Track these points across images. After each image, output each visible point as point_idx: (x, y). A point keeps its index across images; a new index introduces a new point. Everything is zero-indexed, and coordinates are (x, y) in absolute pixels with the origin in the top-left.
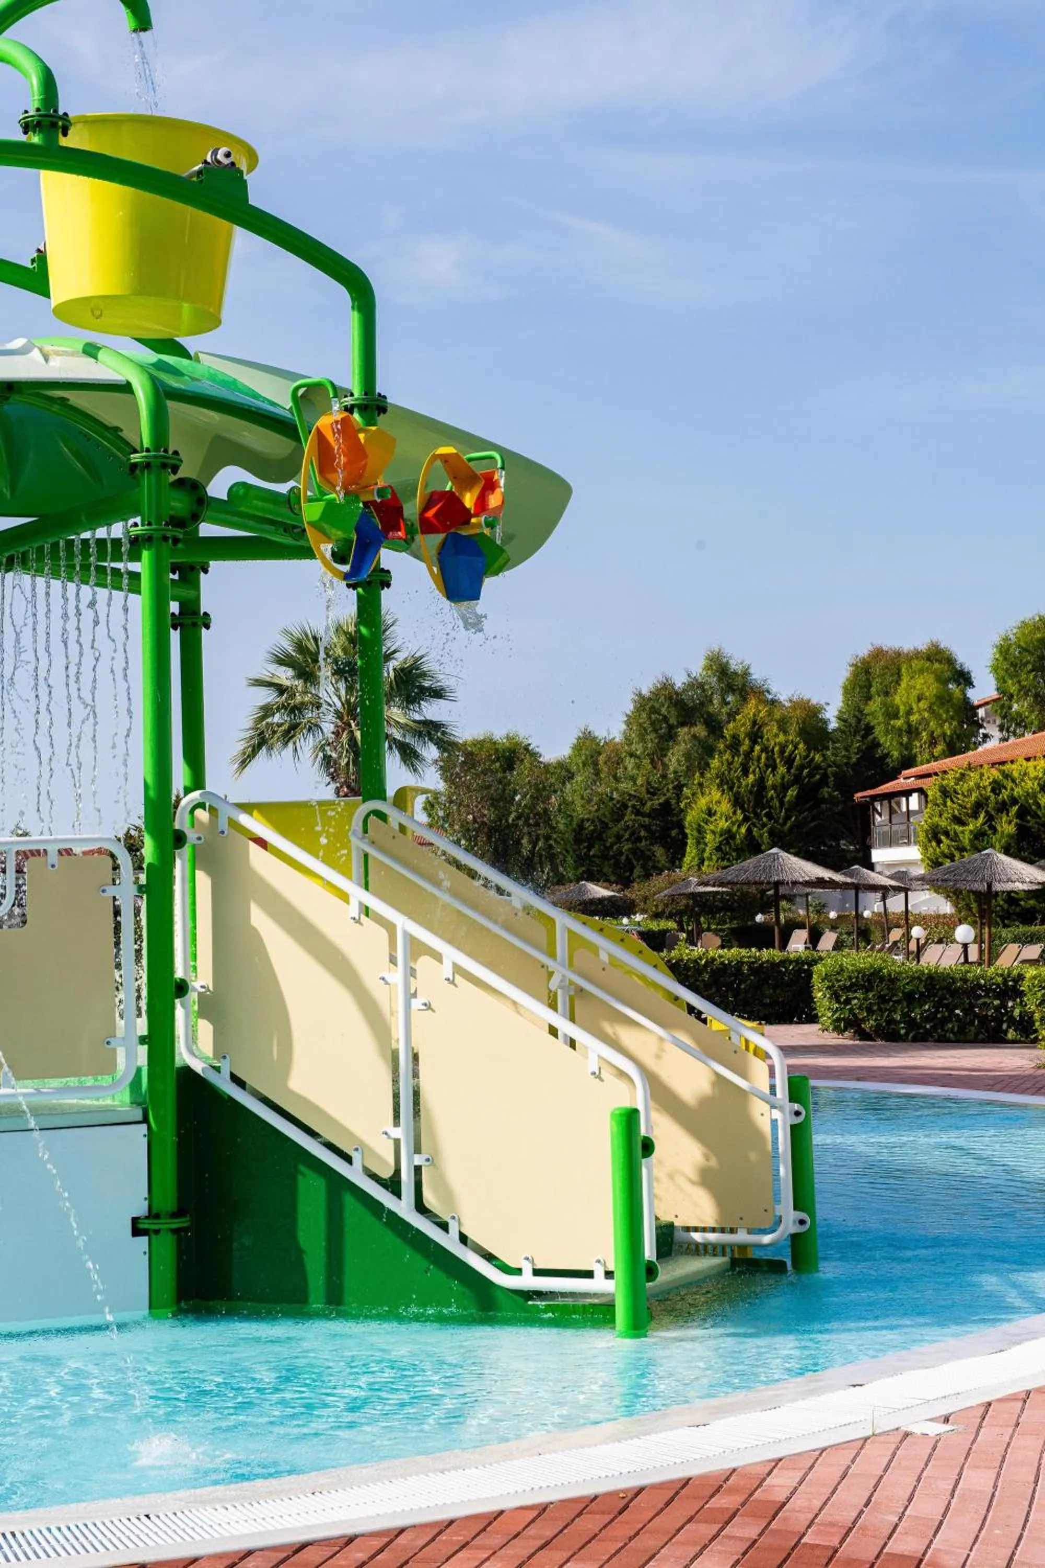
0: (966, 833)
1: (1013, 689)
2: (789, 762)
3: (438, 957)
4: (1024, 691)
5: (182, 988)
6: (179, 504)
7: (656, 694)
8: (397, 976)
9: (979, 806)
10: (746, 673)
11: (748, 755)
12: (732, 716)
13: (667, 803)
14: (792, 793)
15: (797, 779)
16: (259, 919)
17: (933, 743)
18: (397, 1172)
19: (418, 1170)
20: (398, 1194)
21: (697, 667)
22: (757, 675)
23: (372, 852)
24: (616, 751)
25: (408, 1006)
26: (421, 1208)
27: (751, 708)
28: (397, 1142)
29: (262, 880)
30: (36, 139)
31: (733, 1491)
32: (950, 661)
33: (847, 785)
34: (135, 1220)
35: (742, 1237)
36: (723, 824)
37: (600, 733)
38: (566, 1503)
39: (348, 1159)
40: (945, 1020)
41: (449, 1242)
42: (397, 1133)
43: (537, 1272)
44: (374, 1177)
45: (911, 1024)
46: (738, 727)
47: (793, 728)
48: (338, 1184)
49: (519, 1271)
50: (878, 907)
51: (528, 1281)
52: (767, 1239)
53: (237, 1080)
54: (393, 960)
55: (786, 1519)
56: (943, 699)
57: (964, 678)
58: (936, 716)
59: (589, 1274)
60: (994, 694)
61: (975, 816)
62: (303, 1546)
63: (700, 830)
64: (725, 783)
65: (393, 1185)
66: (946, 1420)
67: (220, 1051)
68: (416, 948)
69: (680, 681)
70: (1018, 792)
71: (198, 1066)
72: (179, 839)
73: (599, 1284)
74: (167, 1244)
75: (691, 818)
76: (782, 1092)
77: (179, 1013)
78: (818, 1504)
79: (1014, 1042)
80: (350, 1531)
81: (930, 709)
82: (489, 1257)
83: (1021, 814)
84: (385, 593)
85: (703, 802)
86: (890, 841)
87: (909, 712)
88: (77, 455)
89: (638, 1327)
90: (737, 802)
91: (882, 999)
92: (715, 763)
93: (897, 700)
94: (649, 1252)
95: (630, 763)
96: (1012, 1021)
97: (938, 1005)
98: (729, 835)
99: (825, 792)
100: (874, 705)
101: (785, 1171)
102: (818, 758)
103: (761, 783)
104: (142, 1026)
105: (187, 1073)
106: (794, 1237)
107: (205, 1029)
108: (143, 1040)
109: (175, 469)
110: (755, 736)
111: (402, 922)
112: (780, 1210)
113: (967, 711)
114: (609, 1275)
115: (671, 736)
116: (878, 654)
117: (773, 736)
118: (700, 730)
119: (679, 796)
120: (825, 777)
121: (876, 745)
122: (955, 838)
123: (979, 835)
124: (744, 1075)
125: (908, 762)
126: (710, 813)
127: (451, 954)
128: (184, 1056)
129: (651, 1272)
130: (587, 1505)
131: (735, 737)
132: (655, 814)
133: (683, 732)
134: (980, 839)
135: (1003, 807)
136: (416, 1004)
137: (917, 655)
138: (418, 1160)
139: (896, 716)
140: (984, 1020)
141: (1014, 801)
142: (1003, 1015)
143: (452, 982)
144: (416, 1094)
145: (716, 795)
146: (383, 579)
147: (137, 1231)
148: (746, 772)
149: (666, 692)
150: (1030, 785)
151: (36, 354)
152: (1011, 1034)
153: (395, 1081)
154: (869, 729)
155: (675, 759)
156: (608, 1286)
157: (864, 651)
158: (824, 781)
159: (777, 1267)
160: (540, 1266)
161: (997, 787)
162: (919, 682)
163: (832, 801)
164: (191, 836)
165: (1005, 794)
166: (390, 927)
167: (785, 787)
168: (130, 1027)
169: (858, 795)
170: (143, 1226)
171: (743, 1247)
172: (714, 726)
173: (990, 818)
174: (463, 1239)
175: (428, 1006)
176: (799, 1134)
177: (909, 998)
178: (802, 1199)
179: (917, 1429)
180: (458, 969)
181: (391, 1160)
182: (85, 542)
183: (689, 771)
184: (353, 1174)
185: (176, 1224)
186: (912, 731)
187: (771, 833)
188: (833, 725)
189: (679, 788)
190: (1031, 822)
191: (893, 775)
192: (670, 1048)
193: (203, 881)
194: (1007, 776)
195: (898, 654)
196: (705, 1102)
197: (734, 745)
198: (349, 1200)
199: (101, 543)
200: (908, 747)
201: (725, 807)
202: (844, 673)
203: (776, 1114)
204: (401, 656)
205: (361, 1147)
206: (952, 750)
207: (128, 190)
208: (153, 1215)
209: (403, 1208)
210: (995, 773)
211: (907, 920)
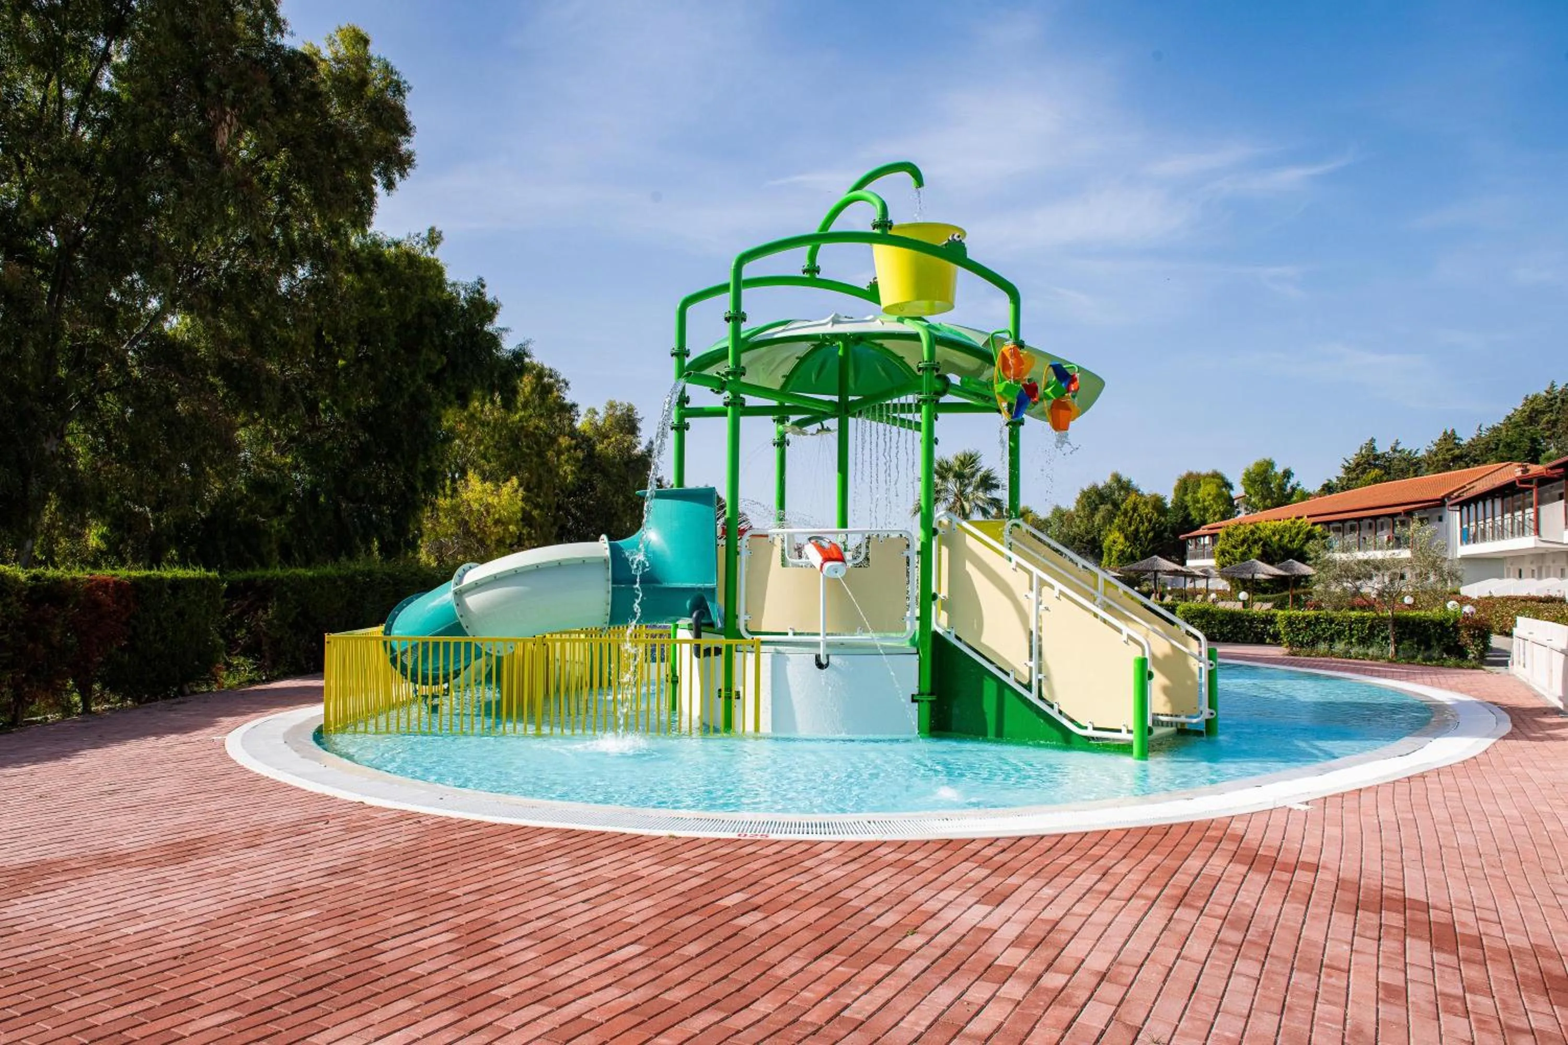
0: (1238, 553)
1: (1252, 491)
2: (1150, 521)
3: (1052, 587)
4: (1256, 493)
5: (935, 597)
6: (938, 385)
7: (1090, 491)
8: (1033, 595)
9: (1244, 541)
10: (1130, 481)
11: (1131, 518)
12: (1123, 501)
13: (1094, 538)
14: (1151, 535)
15: (1153, 529)
16: (970, 567)
17: (1215, 514)
18: (1030, 681)
19: (1040, 681)
20: (1030, 691)
21: (1108, 479)
22: (1135, 483)
23: (1014, 542)
24: (1071, 515)
25: (1038, 608)
26: (1041, 697)
27: (1132, 498)
28: (1031, 669)
29: (970, 550)
30: (877, 231)
31: (1216, 829)
32: (1222, 478)
33: (1176, 531)
34: (913, 696)
35: (1183, 719)
36: (1121, 547)
37: (1064, 507)
38: (1138, 829)
39: (1007, 674)
40: (1238, 633)
41: (1054, 713)
42: (1032, 664)
43: (1095, 729)
44: (1019, 683)
45: (1222, 634)
46: (1127, 505)
47: (1150, 506)
48: (1002, 685)
49: (1086, 728)
50: (1192, 585)
51: (1090, 732)
52: (1195, 721)
53: (957, 638)
54: (1031, 589)
55: (1247, 843)
56: (1219, 495)
57: (1229, 486)
58: (1216, 502)
59: (1119, 731)
60: (1243, 494)
61: (1242, 545)
62: (1021, 838)
63: (1110, 550)
64: (1121, 529)
65: (1028, 687)
66: (1307, 803)
67: (951, 624)
68: (1042, 583)
69: (1101, 485)
70: (1263, 535)
71: (940, 631)
72: (935, 532)
73: (1124, 735)
74: (926, 707)
75: (1106, 544)
76: (1204, 655)
77: (934, 608)
78: (1260, 837)
79: (1269, 644)
80: (1042, 833)
81: (1214, 499)
82: (1072, 721)
83: (1264, 545)
84: (1021, 427)
85: (1111, 537)
86: (1195, 557)
87: (1204, 501)
88: (883, 369)
89: (1144, 755)
90: (1126, 538)
91: (1209, 623)
92: (1116, 521)
93: (1199, 495)
94: (1149, 723)
95: (1077, 520)
96: (1269, 634)
97: (1235, 627)
98: (1122, 552)
99: (1166, 534)
100: (1188, 498)
101: (1205, 690)
102: (1163, 519)
103: (1137, 530)
104: (918, 612)
105: (936, 635)
106: (1207, 721)
107: (944, 616)
108: (917, 618)
109: (937, 370)
110: (1135, 509)
111: (1036, 571)
112: (1202, 708)
113: (1230, 500)
114: (1129, 732)
115: (1096, 509)
116: (1190, 475)
117: (1143, 510)
118: (1109, 506)
119: (1099, 535)
120: (1166, 528)
121: (1189, 515)
122: (1233, 555)
123: (1244, 554)
124: (1186, 646)
125: (1204, 522)
126: (1115, 542)
127: (1058, 586)
128: (934, 627)
129: (1150, 731)
130: (1149, 830)
131: (1126, 510)
132: (1088, 542)
133: (1102, 507)
134: (1244, 556)
135: (1255, 542)
136: (1041, 607)
137: (1207, 476)
138: (1040, 676)
139: (1198, 502)
140: (1256, 634)
141: (1260, 539)
142: (1264, 632)
143: (1058, 598)
144: (1040, 647)
145: (1117, 534)
146: (1022, 423)
147: (913, 701)
148: (1130, 525)
149: (1095, 490)
150: (1268, 532)
151: (878, 322)
152: (1268, 640)
153: (1031, 642)
154: (1186, 507)
155: (1098, 519)
156: (1130, 737)
157: (1184, 473)
158: (1165, 530)
159: (1199, 733)
160: (1097, 725)
161: (1252, 533)
162: (1209, 487)
163: (1169, 538)
164: (940, 531)
165: (1256, 536)
166: (1030, 573)
167: (1147, 532)
168: (913, 613)
169: (1181, 537)
170: (916, 698)
171: (1183, 724)
172: (1116, 505)
173: (1249, 546)
174: (1060, 712)
175: (1047, 609)
176: (1211, 674)
177: (1221, 622)
178: (1212, 704)
179: (1296, 807)
180: (1061, 592)
181: (1027, 675)
182: (888, 405)
183: (1105, 524)
184: (1010, 681)
185: (930, 698)
186: (1206, 509)
187: (1141, 552)
188: (1169, 506)
189: (1099, 531)
190: (1268, 548)
191: (1197, 528)
192: (1152, 634)
193: (945, 551)
194: (1257, 528)
195: (1199, 475)
196: (1166, 657)
197: (1125, 513)
198: (1007, 692)
199: (895, 405)
200: (1203, 516)
201: (1122, 540)
202: (1175, 483)
203: (1202, 665)
204: (983, 470)
205: (1014, 669)
206: (1224, 517)
207: (915, 252)
208: (920, 694)
209: (1033, 697)
210: (1252, 527)
211: (1208, 592)
